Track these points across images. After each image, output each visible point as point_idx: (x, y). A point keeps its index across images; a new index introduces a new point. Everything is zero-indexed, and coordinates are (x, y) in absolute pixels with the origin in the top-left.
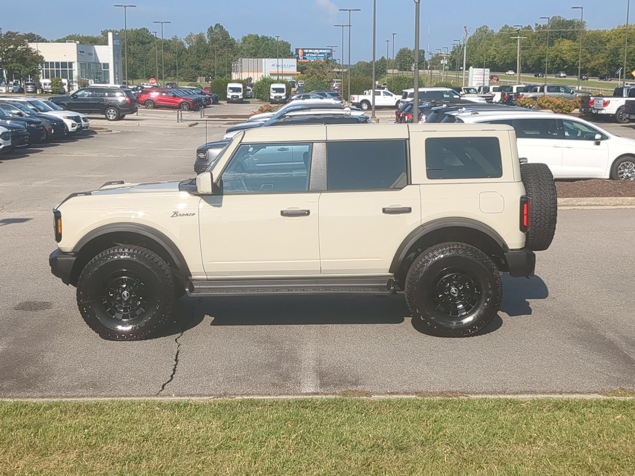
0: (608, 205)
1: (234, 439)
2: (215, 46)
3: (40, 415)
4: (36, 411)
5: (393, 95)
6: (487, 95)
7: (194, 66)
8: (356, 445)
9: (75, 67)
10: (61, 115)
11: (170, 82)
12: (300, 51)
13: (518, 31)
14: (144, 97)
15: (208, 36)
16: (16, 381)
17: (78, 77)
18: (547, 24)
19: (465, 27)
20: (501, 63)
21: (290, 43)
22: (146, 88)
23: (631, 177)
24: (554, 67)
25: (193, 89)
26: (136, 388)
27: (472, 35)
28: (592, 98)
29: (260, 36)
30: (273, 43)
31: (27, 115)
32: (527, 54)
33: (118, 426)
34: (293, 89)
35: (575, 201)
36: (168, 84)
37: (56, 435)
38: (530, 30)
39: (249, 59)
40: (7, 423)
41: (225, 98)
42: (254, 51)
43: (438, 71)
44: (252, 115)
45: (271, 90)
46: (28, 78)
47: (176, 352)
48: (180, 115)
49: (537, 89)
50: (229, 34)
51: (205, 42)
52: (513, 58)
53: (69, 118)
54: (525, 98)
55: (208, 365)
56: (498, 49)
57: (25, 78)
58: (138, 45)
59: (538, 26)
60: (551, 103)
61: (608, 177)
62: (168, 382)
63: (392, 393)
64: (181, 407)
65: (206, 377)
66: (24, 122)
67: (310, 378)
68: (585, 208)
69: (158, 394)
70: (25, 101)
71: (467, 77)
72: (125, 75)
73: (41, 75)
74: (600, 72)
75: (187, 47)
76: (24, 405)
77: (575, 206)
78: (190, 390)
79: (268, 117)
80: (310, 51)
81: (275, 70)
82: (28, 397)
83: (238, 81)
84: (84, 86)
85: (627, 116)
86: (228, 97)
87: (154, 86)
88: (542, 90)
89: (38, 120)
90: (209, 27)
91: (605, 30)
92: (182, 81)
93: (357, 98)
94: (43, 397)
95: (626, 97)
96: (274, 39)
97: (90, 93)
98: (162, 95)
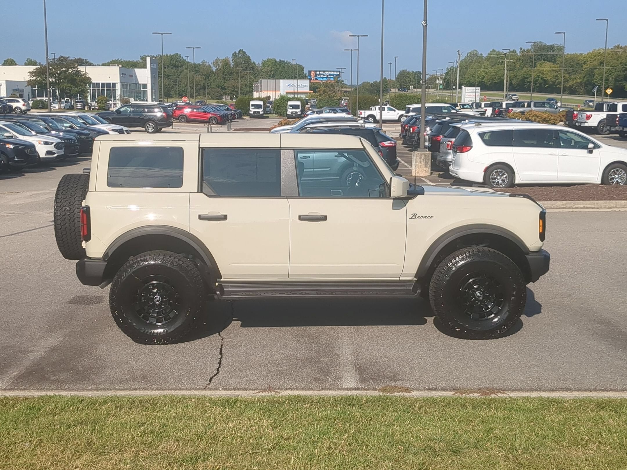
0: (603, 208)
1: (287, 439)
2: (239, 69)
3: (96, 410)
4: (92, 406)
5: (396, 110)
6: (479, 110)
7: (220, 86)
8: (408, 447)
9: (118, 87)
10: (107, 128)
11: (199, 100)
12: (313, 73)
13: (505, 54)
14: (178, 113)
15: (232, 60)
16: (72, 373)
17: (121, 96)
18: (530, 48)
19: (458, 51)
20: (490, 83)
21: (303, 66)
22: (179, 105)
23: (621, 182)
24: (536, 86)
25: (220, 106)
26: (185, 381)
27: (463, 58)
28: (575, 112)
29: (277, 60)
30: (289, 66)
31: (78, 128)
32: (513, 75)
33: (172, 422)
34: (307, 106)
35: (572, 204)
36: (198, 102)
37: (113, 433)
38: (515, 54)
39: (269, 80)
40: (64, 419)
41: (248, 114)
42: (272, 73)
43: (433, 90)
44: (273, 128)
45: (288, 106)
46: (78, 96)
47: (220, 346)
48: (210, 128)
49: (525, 104)
50: (251, 59)
51: (230, 65)
52: (500, 78)
53: (114, 130)
54: (514, 113)
55: (251, 358)
56: (487, 71)
57: (75, 96)
58: (172, 69)
59: (522, 50)
60: (538, 117)
61: (600, 182)
62: (215, 376)
63: (430, 389)
64: (231, 403)
65: (250, 370)
66: (75, 134)
67: (349, 373)
68: (582, 210)
69: (206, 387)
70: (76, 115)
71: (460, 95)
72: (162, 95)
73: (89, 94)
74: (578, 90)
75: (214, 70)
76: (81, 400)
77: (573, 208)
78: (236, 383)
79: (288, 130)
80: (321, 73)
81: (291, 90)
82: (83, 390)
83: (259, 99)
84: (126, 103)
85: (608, 128)
86: (251, 112)
87: (186, 103)
88: (529, 106)
89: (87, 132)
90: (233, 52)
91: (582, 54)
92: (210, 99)
93: (365, 113)
94: (97, 390)
95: (606, 112)
96: (289, 63)
97: (132, 109)
98: (193, 111)
